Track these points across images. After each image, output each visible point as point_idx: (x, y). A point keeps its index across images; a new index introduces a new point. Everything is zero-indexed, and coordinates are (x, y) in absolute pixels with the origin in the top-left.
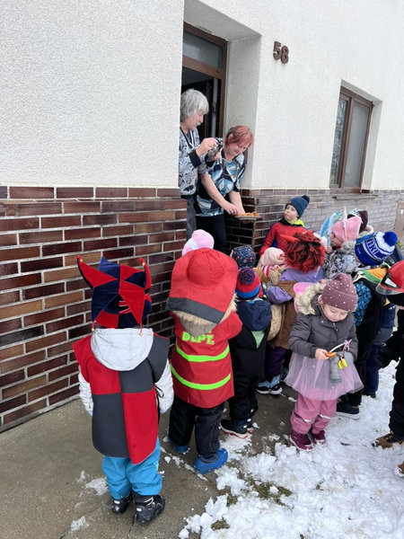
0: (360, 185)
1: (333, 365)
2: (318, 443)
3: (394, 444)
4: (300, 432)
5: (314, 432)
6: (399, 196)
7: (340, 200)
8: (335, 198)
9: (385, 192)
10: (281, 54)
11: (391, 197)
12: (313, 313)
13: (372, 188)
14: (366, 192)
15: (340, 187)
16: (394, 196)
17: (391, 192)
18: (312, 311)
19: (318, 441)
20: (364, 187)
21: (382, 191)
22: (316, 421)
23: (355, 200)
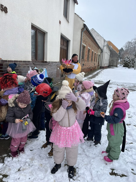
0: (44, 60)
1: (23, 124)
2: (21, 153)
3: (48, 146)
4: (14, 151)
5: (20, 149)
6: (57, 64)
7: (35, 65)
9: (52, 62)
10: (4, 9)
11: (54, 64)
12: (14, 106)
13: (48, 61)
14: (46, 62)
15: (36, 60)
17: (54, 62)
18: (13, 105)
19: (21, 152)
20: (45, 60)
22: (20, 145)
23: (42, 65)
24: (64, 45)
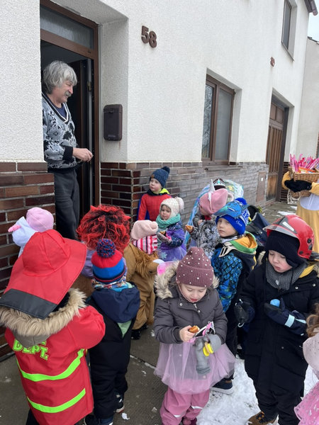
0: (228, 158)
6: (259, 167)
7: (211, 171)
8: (207, 169)
9: (248, 163)
10: (149, 38)
11: (253, 167)
12: (171, 296)
13: (238, 160)
14: (233, 164)
15: (211, 160)
16: (256, 167)
17: (253, 164)
20: (231, 160)
21: (246, 163)
23: (224, 171)
24: (275, 119)
